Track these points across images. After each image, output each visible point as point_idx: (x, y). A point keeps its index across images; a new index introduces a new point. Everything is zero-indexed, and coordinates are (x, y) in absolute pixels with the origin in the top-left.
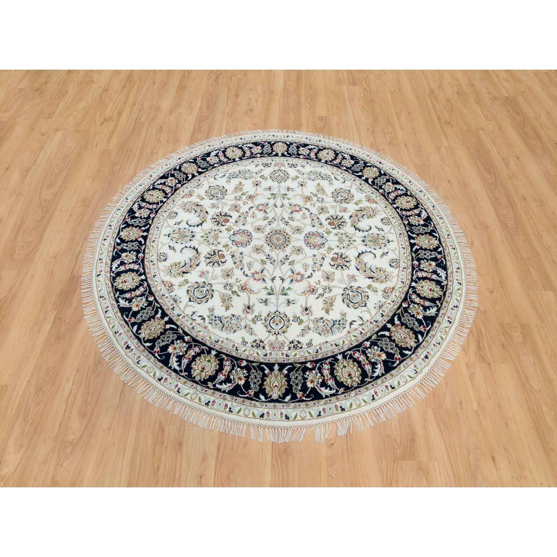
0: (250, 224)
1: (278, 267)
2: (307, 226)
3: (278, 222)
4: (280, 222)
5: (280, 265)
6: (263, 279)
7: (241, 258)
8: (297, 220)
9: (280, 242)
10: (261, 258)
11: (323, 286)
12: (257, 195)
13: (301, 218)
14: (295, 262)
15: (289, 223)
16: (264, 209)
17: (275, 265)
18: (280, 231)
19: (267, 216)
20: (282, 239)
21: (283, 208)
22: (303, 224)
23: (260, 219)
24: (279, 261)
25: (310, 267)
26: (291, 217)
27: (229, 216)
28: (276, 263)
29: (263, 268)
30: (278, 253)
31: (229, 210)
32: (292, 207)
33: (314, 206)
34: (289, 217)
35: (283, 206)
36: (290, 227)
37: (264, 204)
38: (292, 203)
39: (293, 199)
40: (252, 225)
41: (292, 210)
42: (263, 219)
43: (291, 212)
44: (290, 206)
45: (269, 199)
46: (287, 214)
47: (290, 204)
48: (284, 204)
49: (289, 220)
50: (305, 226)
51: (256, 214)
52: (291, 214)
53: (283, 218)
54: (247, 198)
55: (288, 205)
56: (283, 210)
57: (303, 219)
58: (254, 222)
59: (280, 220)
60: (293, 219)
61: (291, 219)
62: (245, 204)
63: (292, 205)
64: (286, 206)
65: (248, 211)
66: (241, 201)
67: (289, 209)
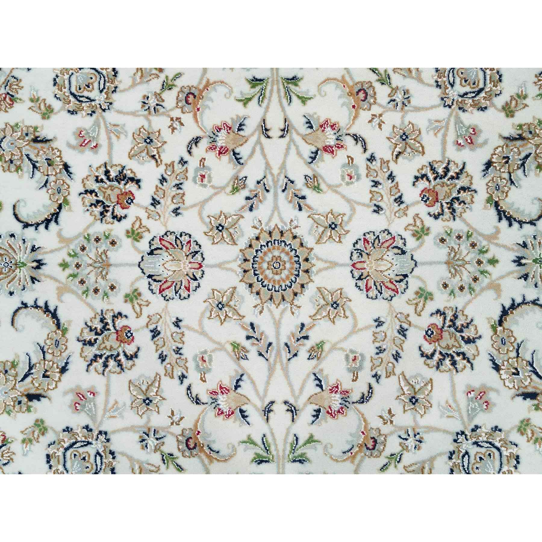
0: (196, 210)
1: (278, 366)
2: (358, 208)
3: (276, 195)
4: (282, 196)
5: (285, 360)
6: (242, 411)
7: (177, 338)
8: (330, 186)
9: (283, 276)
10: (232, 339)
11: (401, 428)
12: (206, 87)
13: (343, 179)
14: (326, 347)
15: (308, 201)
16: (231, 147)
17: (271, 360)
18: (282, 233)
19: (241, 175)
20: (288, 265)
21: (287, 138)
22: (348, 201)
23: (223, 188)
24: (282, 345)
25: (367, 364)
26: (310, 174)
27: (132, 179)
28: (274, 352)
29: (241, 372)
30: (277, 317)
31: (130, 157)
32: (315, 131)
33: (380, 126)
34: (306, 176)
35: (286, 129)
36: (309, 217)
37: (230, 123)
38: (315, 116)
39: (318, 97)
40: (200, 214)
41: (316, 147)
42: (230, 189)
43: (313, 155)
44: (309, 129)
45: (245, 104)
46: (302, 162)
47: (307, 123)
48: (289, 122)
49: (308, 187)
50: (353, 210)
51: (209, 169)
52: (312, 162)
53: (289, 180)
54: (178, 100)
55: (304, 125)
56: (288, 149)
57: (348, 184)
58: (206, 201)
59: (280, 191)
60: (317, 183)
61: (313, 185)
62: (174, 129)
63: (315, 125)
64: (296, 130)
65: (187, 157)
66: (163, 114)
67: (306, 142)
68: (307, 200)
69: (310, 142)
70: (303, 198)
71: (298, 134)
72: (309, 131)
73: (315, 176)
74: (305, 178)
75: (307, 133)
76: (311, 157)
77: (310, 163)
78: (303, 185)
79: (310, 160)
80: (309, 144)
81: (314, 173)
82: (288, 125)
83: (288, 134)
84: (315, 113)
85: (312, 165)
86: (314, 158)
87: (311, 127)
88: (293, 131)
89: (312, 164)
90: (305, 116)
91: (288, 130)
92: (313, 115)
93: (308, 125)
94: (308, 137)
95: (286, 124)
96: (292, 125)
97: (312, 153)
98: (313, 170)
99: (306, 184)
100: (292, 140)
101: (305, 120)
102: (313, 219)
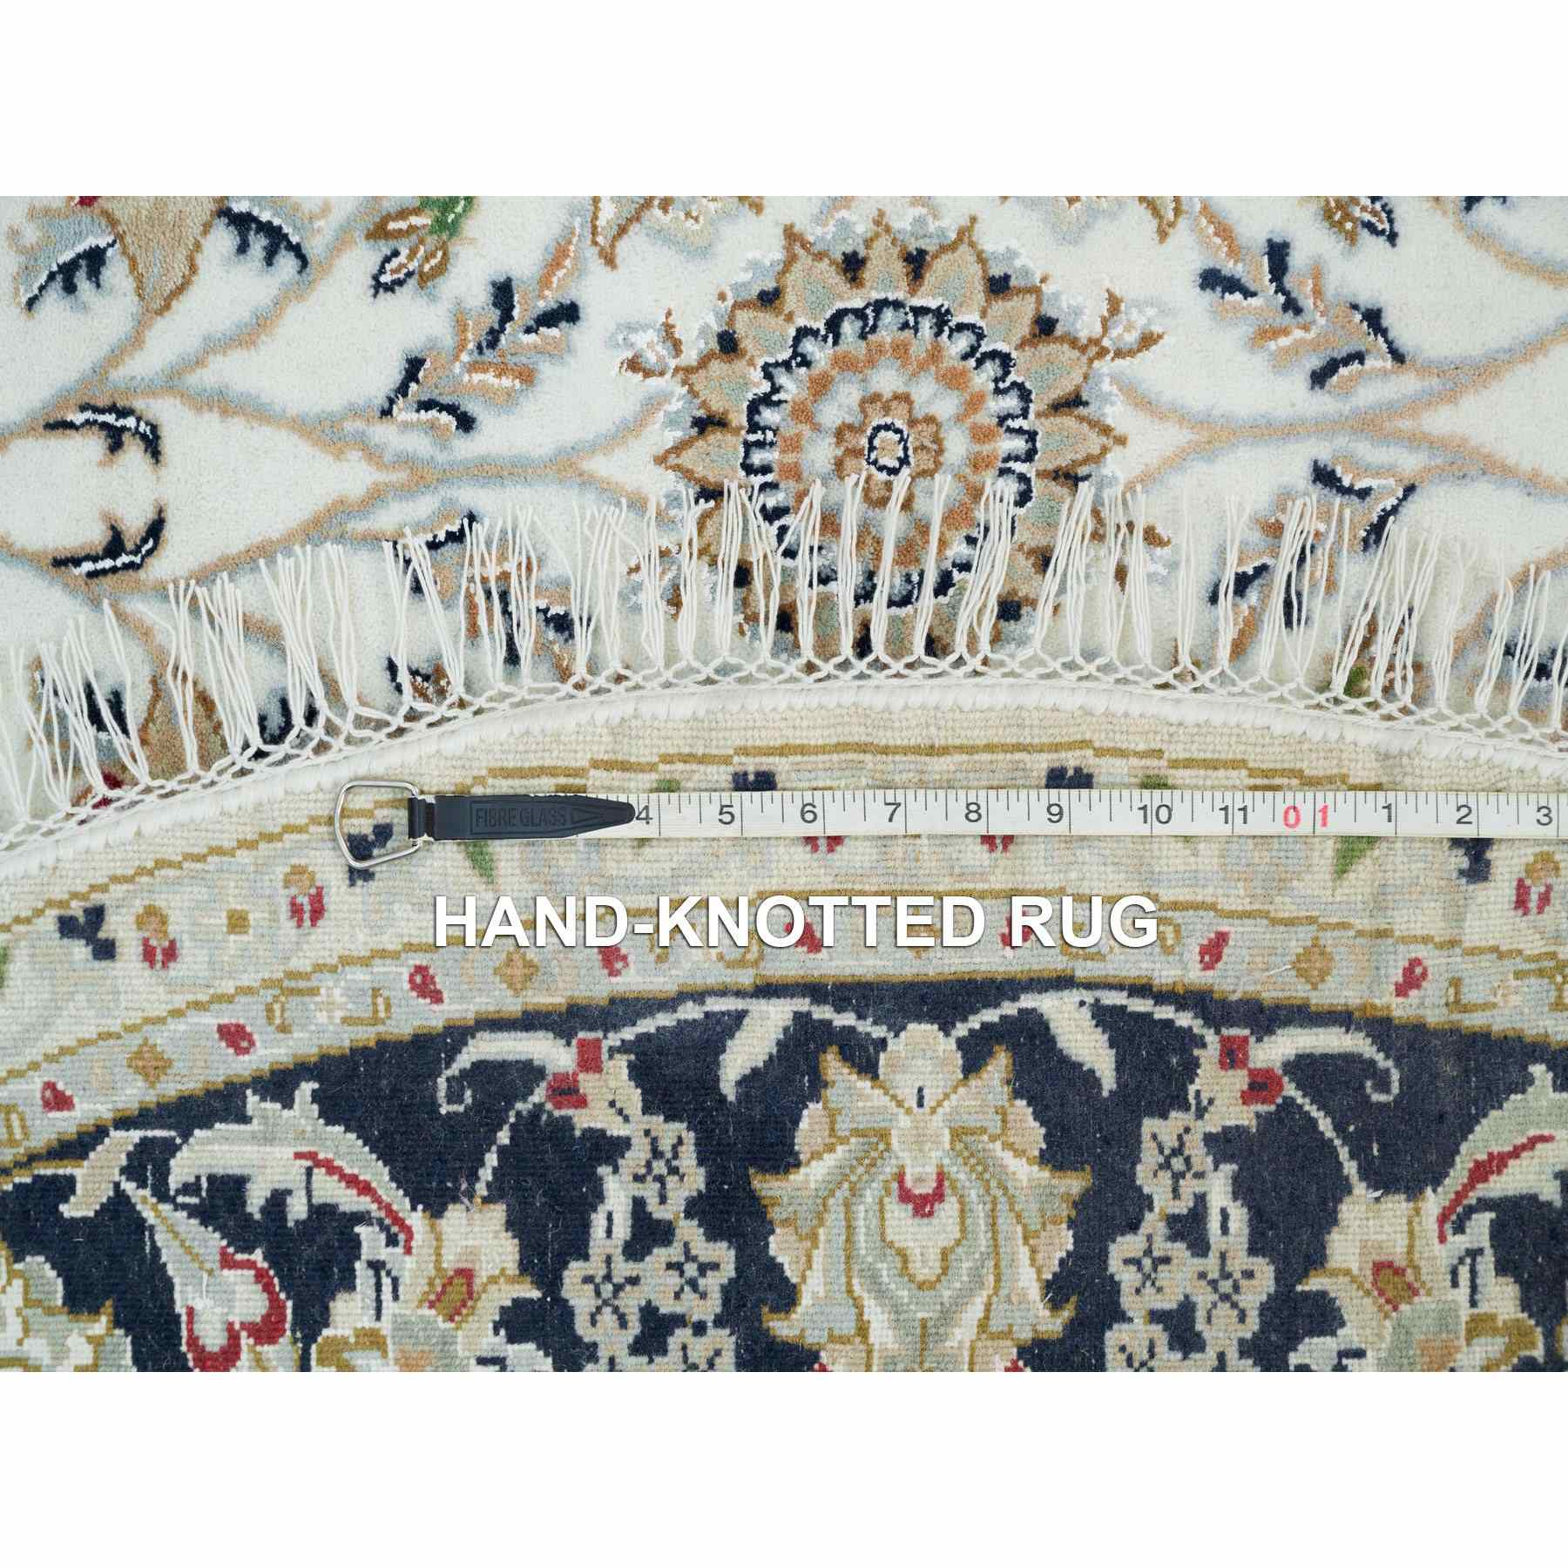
1: (1440, 421)
3: (492, 472)
4: (493, 435)
5: (1407, 384)
9: (945, 406)
15: (523, 265)
18: (707, 424)
20: (887, 380)
21: (166, 412)
24: (1322, 403)
28: (1367, 451)
30: (1173, 437)
32: (120, 237)
34: (378, 287)
35: (110, 418)
36: (610, 260)
38: (31, 235)
41: (207, 228)
43: (258, 244)
44: (107, 274)
46: (295, 318)
47: (70, 288)
48: (62, 399)
49: (441, 270)
52: (297, 250)
53: (403, 390)
55: (85, 308)
56: (224, 404)
59: (465, 447)
60: (417, 211)
61: (431, 241)
63: (79, 236)
64: (116, 356)
67: (181, 289)
68: (515, 275)
69: (180, 268)
70: (503, 294)
71: (136, 340)
72: (116, 271)
73: (379, 232)
74: (389, 288)
75: (128, 284)
76: (270, 257)
77: (304, 261)
78: (433, 298)
79: (287, 262)
80: (193, 268)
81: (359, 235)
82: (83, 408)
83: (139, 404)
84: (14, 234)
85: (313, 248)
86: (276, 239)
87: (95, 259)
88: (118, 375)
89: (307, 250)
90: (31, 303)
91: (112, 409)
92: (22, 250)
93: (81, 279)
95: (79, 418)
96: (84, 382)
97: (243, 248)
99: (424, 279)
100: (172, 382)
101: (54, 299)
102: (622, 230)
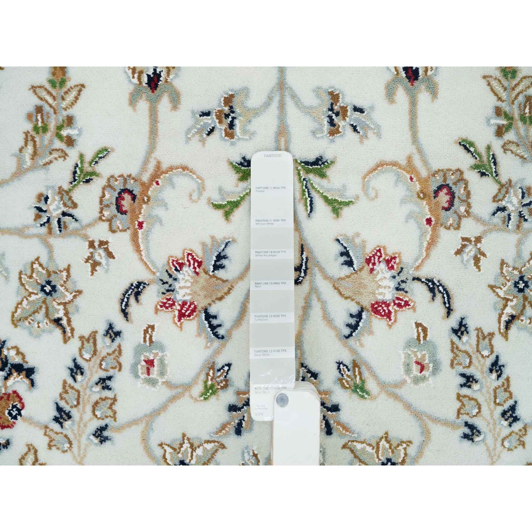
0: (136, 431)
2: (437, 430)
8: (383, 385)
12: (155, 178)
13: (408, 370)
16: (201, 304)
19: (220, 361)
22: (418, 415)
23: (187, 387)
27: (18, 368)
31: (15, 322)
33: (477, 261)
37: (199, 253)
39: (363, 200)
40: (145, 440)
42: (199, 388)
45: (227, 215)
50: (426, 433)
51: (162, 348)
54: (103, 205)
57: (417, 381)
58: (156, 413)
62: (95, 265)
65: (120, 324)
66: (75, 233)
94: (343, 282)
98: (353, 351)
